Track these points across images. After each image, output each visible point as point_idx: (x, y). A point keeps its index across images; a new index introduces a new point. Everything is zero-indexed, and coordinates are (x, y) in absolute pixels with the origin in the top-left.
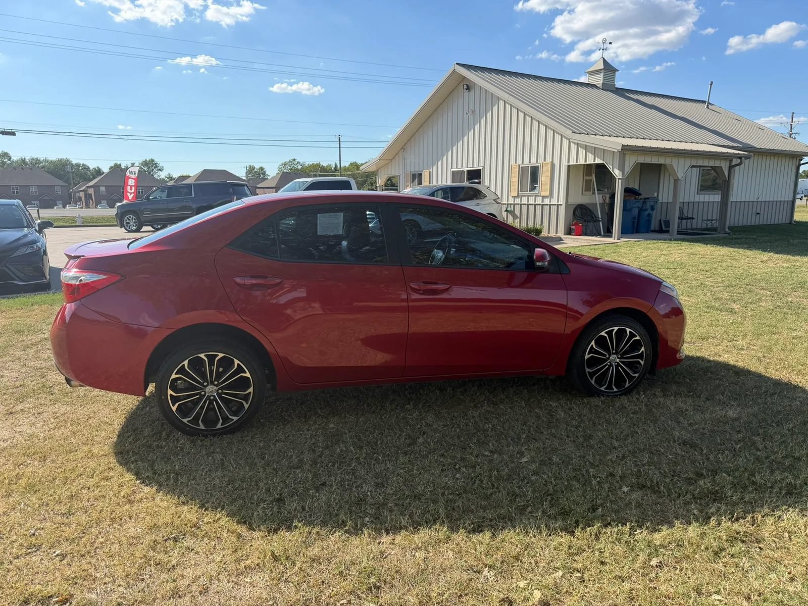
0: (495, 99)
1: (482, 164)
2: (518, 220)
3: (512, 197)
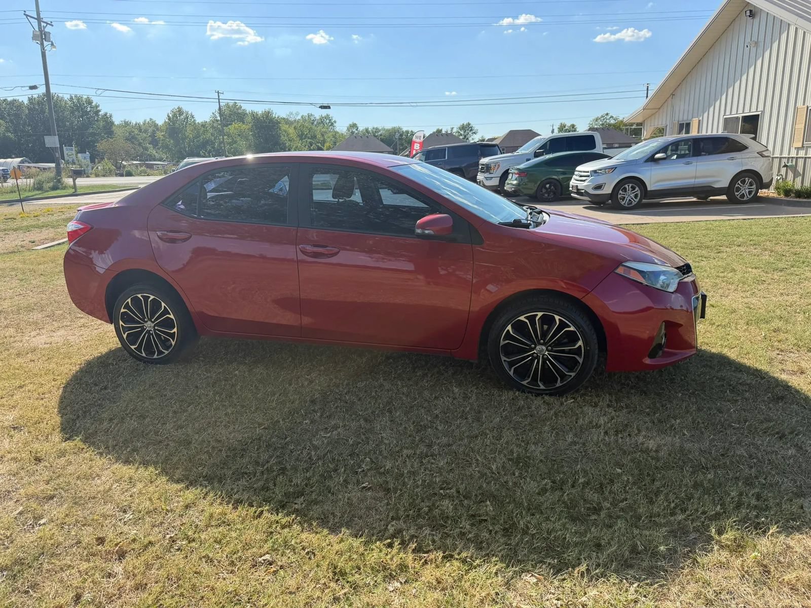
0: (784, 26)
1: (761, 108)
2: (799, 179)
3: (795, 148)
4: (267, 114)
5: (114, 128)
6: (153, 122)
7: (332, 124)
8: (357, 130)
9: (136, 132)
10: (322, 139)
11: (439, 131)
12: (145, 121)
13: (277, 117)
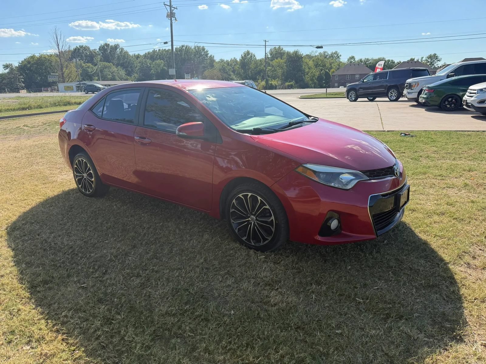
4: (296, 53)
5: (215, 63)
6: (235, 59)
7: (339, 57)
8: (354, 60)
9: (226, 65)
10: (330, 67)
11: (412, 60)
12: (232, 59)
13: (301, 54)
